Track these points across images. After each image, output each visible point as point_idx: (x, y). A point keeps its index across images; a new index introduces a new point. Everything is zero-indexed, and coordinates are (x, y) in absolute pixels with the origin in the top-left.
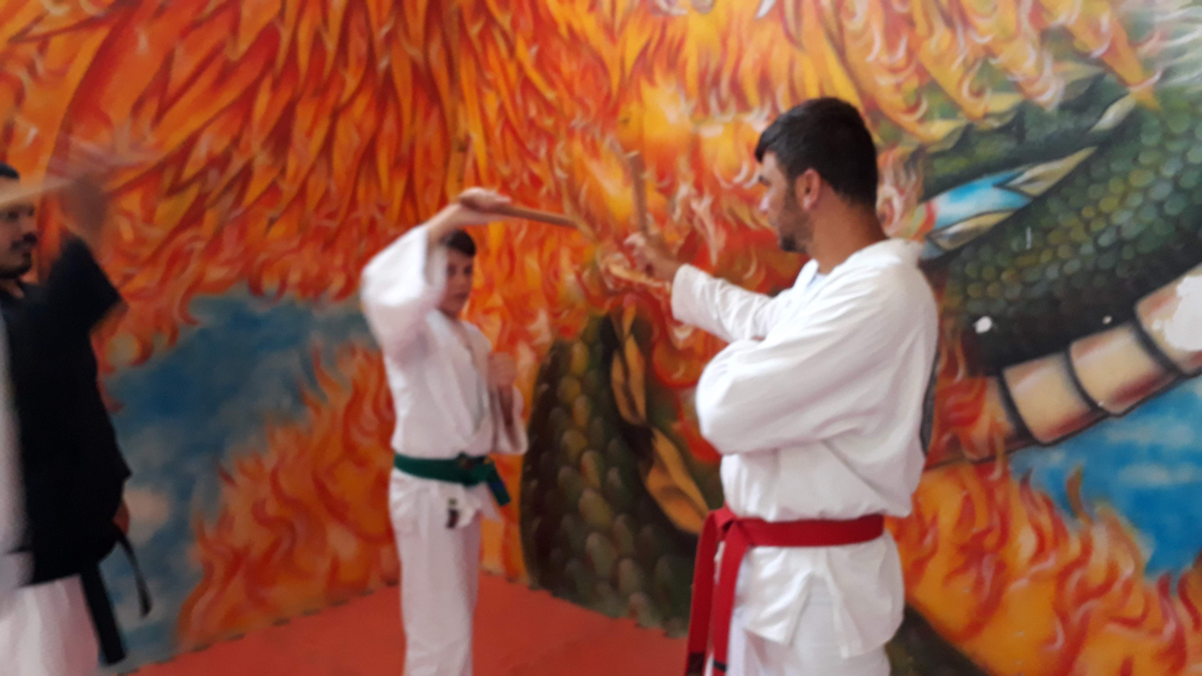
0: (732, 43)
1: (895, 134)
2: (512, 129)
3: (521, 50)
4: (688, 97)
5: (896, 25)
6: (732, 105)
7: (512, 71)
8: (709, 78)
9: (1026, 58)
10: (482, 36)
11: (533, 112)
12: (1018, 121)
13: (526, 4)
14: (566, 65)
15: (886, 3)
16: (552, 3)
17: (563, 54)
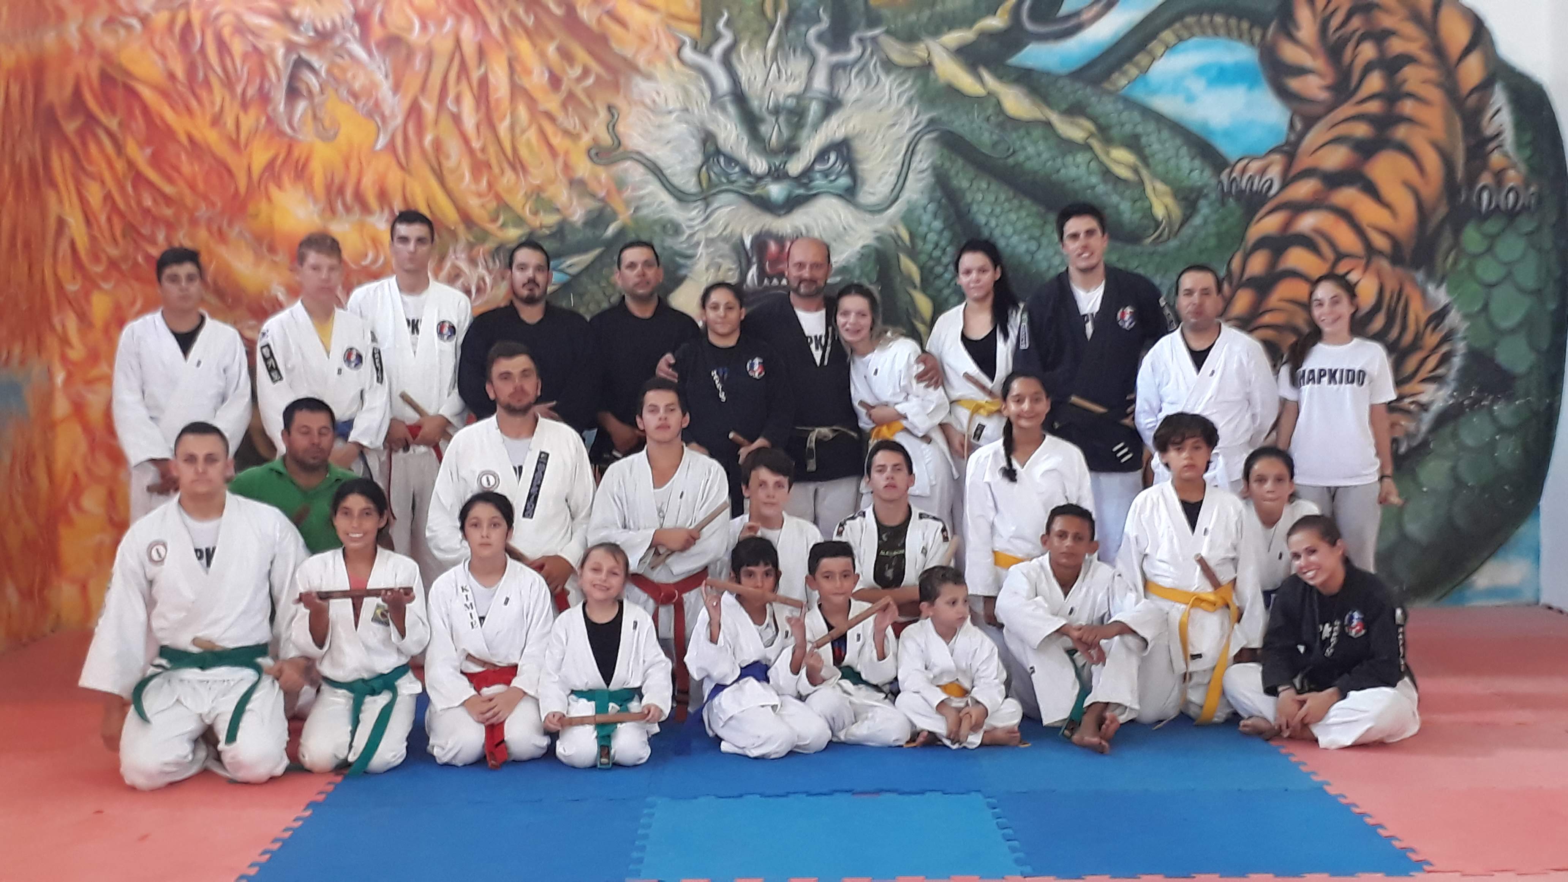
0: (354, 165)
1: (483, 236)
2: (122, 215)
3: (132, 149)
4: (316, 201)
5: (479, 167)
6: (357, 209)
7: (120, 166)
8: (334, 189)
9: (562, 195)
10: (81, 133)
11: (148, 202)
12: (560, 231)
13: (138, 112)
14: (187, 166)
15: (471, 151)
16: (169, 115)
17: (183, 157)
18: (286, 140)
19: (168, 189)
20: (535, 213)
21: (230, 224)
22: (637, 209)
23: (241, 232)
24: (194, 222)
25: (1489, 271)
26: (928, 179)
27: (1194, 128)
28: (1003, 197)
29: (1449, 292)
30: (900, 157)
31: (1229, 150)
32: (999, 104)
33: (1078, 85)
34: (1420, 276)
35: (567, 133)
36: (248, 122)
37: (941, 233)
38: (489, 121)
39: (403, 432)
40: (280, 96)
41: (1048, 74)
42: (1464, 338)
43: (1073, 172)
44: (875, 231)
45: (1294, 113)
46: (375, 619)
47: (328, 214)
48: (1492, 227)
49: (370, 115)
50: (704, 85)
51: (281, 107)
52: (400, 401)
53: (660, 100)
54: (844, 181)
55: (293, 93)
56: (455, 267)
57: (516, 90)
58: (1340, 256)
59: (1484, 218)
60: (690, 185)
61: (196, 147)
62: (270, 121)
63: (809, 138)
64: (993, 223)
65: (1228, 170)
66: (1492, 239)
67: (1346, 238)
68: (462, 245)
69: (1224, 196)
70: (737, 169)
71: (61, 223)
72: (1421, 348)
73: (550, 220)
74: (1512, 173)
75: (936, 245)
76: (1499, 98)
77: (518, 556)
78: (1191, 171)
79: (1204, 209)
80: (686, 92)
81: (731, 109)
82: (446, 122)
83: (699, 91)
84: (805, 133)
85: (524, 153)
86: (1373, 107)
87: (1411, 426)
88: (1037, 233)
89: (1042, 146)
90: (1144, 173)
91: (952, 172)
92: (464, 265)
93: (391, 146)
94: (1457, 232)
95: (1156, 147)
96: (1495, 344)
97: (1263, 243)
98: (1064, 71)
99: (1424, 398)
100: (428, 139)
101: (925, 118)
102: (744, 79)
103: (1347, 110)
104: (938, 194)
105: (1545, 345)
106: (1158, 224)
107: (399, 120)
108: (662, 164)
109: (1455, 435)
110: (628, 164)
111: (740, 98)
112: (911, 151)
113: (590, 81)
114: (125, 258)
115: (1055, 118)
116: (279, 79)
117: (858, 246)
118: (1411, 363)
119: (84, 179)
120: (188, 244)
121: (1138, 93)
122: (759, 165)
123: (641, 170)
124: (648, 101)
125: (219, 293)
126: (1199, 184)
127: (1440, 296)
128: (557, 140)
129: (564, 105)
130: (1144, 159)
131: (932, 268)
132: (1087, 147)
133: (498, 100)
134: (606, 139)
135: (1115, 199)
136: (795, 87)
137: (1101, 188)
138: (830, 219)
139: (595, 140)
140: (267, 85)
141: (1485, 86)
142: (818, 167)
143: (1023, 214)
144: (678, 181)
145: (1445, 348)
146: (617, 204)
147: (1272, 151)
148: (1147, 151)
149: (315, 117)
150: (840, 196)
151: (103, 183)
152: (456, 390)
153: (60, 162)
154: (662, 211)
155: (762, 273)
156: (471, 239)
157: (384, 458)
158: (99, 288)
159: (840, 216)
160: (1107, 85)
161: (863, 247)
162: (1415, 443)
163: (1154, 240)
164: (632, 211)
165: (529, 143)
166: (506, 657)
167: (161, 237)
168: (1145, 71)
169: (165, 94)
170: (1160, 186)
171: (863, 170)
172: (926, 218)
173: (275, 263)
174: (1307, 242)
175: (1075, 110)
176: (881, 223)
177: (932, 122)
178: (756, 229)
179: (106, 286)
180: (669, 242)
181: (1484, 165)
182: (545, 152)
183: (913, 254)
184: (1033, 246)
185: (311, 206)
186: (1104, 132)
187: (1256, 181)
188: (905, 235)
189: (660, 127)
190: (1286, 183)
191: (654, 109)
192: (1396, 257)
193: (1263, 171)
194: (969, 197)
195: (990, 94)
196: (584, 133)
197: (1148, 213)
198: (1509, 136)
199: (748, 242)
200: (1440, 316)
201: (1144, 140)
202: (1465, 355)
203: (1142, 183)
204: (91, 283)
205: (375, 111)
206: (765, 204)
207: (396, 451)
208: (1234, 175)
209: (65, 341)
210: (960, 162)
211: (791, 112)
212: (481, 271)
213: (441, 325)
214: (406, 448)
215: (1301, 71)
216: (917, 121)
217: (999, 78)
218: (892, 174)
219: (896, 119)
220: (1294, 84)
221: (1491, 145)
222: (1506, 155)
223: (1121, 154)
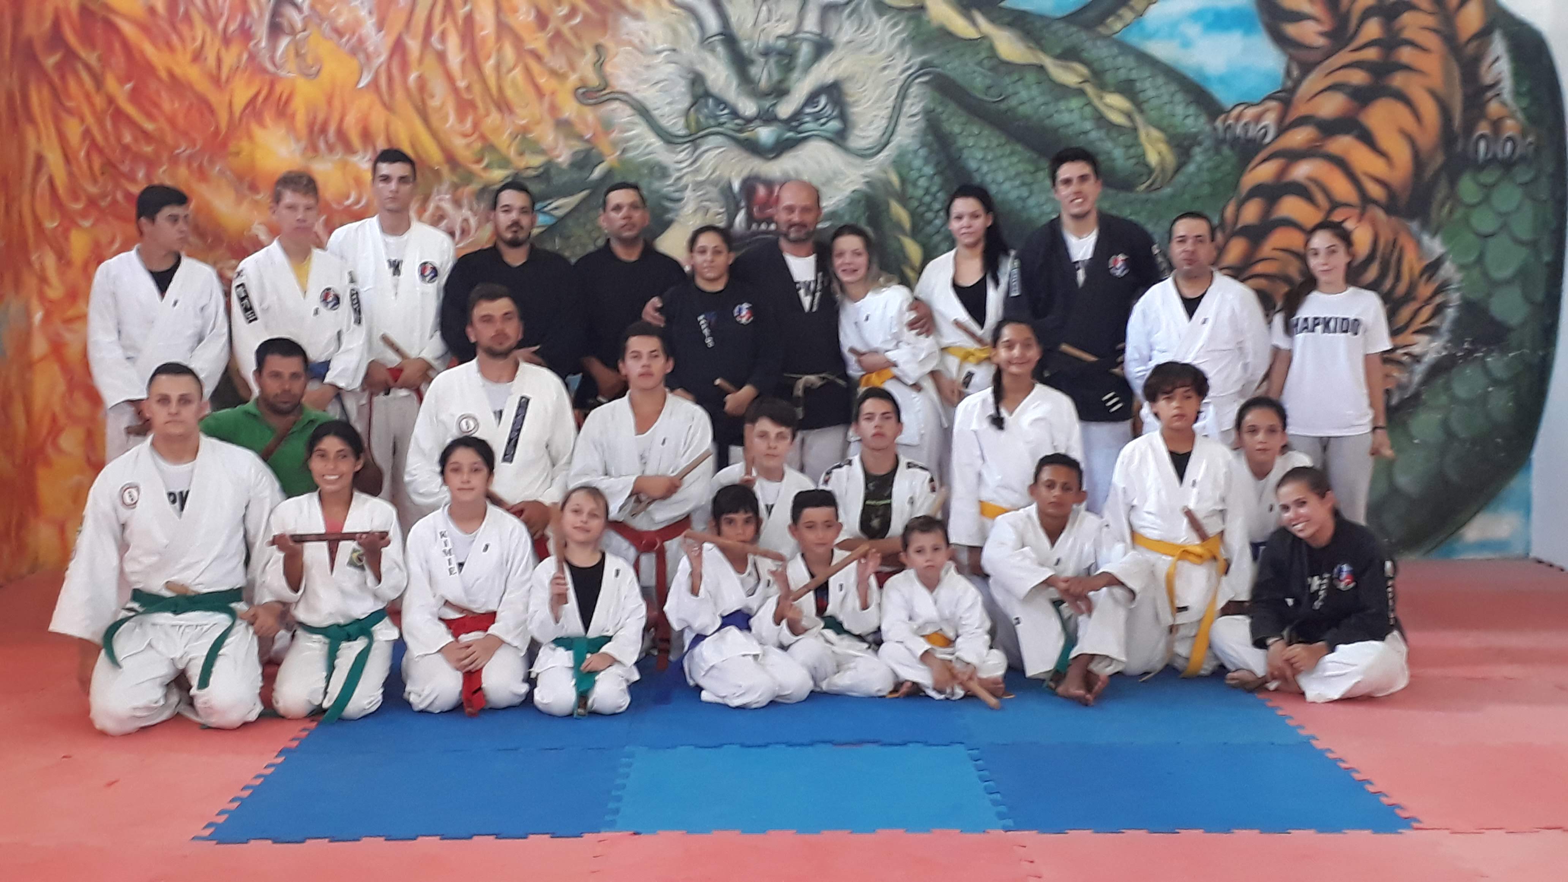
0: (337, 103)
1: (468, 177)
2: (100, 151)
3: (111, 84)
4: (298, 140)
5: (464, 106)
6: (339, 149)
7: (99, 101)
8: (316, 128)
9: (548, 136)
10: (60, 67)
11: (128, 138)
12: (546, 173)
13: (117, 46)
14: (168, 104)
15: (455, 90)
16: (149, 50)
17: (164, 94)
18: (267, 77)
19: (149, 126)
20: (521, 154)
21: (212, 162)
22: (624, 151)
23: (222, 172)
24: (174, 160)
25: (1484, 221)
26: (919, 123)
27: (1191, 75)
28: (995, 143)
29: (1443, 243)
30: (890, 102)
31: (1224, 96)
32: (992, 49)
33: (1073, 29)
34: (1414, 225)
35: (554, 73)
36: (230, 58)
37: (931, 178)
38: (474, 60)
39: (383, 376)
40: (262, 32)
41: (1042, 17)
42: (1458, 290)
43: (1066, 118)
44: (865, 176)
45: (1291, 58)
46: (351, 563)
47: (310, 154)
48: (1488, 177)
49: (353, 52)
50: (693, 25)
51: (263, 44)
52: (381, 343)
53: (649, 41)
54: (835, 125)
55: (276, 29)
56: (438, 208)
57: (502, 27)
58: (1335, 205)
59: (1480, 167)
60: (678, 127)
61: (177, 85)
62: (252, 57)
63: (799, 80)
64: (985, 168)
65: (1223, 117)
66: (1488, 189)
67: (1342, 188)
68: (445, 186)
69: (1219, 143)
70: (726, 111)
71: (40, 160)
72: (1414, 299)
73: (536, 161)
74: (1509, 123)
75: (927, 191)
76: (1500, 44)
77: (497, 502)
78: (1187, 117)
79: (1199, 156)
80: (675, 32)
81: (720, 49)
82: (430, 60)
83: (689, 31)
84: (795, 75)
85: (509, 93)
86: (1371, 54)
87: (1403, 377)
88: (1028, 179)
89: (1035, 91)
90: (1138, 118)
91: (944, 117)
92: (447, 206)
93: (374, 84)
94: (1453, 182)
95: (1151, 93)
96: (1490, 295)
97: (1258, 191)
98: (1059, 15)
99: (1416, 350)
100: (413, 77)
101: (918, 60)
102: (733, 20)
103: (1345, 56)
104: (930, 138)
105: (1539, 296)
106: (1150, 171)
107: (383, 58)
108: (650, 105)
109: (1447, 388)
110: (615, 105)
111: (729, 39)
112: (903, 94)
113: (577, 20)
114: (104, 196)
115: (1048, 62)
116: (261, 15)
117: (848, 191)
118: (1405, 313)
119: (64, 115)
120: (168, 182)
121: (1133, 39)
122: (748, 107)
123: (629, 111)
124: (636, 41)
125: (199, 231)
126: (1194, 130)
127: (1435, 246)
128: (542, 81)
129: (551, 44)
130: (1139, 105)
131: (923, 214)
132: (1081, 92)
133: (484, 39)
134: (594, 80)
135: (1108, 145)
136: (785, 28)
137: (1094, 134)
138: (819, 163)
139: (582, 79)
140: (248, 21)
141: (1484, 34)
142: (808, 110)
143: (1015, 159)
144: (666, 123)
145: (1438, 300)
146: (604, 146)
147: (1270, 98)
148: (1142, 97)
149: (298, 54)
150: (830, 140)
151: (82, 120)
152: (438, 333)
153: (39, 98)
154: (649, 154)
155: (750, 218)
156: (455, 179)
157: (364, 401)
158: (78, 226)
159: (829, 160)
160: (1102, 30)
161: (854, 191)
162: (1406, 395)
163: (1146, 187)
164: (618, 153)
165: (514, 83)
166: (485, 604)
167: (141, 174)
168: (1140, 16)
169: (145, 29)
170: (1154, 133)
171: (853, 113)
172: (917, 163)
173: (256, 202)
174: (1301, 191)
175: (1069, 55)
176: (872, 167)
177: (924, 65)
178: (745, 173)
179: (87, 224)
180: (656, 185)
181: (1482, 114)
182: (531, 94)
183: (903, 199)
184: (1024, 192)
185: (293, 145)
186: (1098, 77)
187: (1251, 127)
188: (895, 179)
189: (648, 67)
190: (1283, 129)
191: (642, 49)
192: (1391, 207)
193: (1258, 118)
194: (961, 142)
195: (984, 37)
196: (570, 73)
197: (1141, 160)
198: (1507, 85)
199: (736, 186)
200: (1434, 267)
201: (1138, 86)
202: (1459, 306)
203: (1135, 129)
204: (69, 221)
205: (358, 48)
206: (753, 148)
207: (377, 394)
208: (1230, 121)
209: (43, 280)
210: (953, 105)
211: (781, 53)
212: (466, 212)
213: (424, 266)
214: (387, 393)
215: (1298, 17)
216: (908, 64)
217: (992, 20)
218: (883, 118)
219: (890, 61)
220: (1291, 30)
221: (1489, 94)
222: (1504, 104)
223: (1116, 100)
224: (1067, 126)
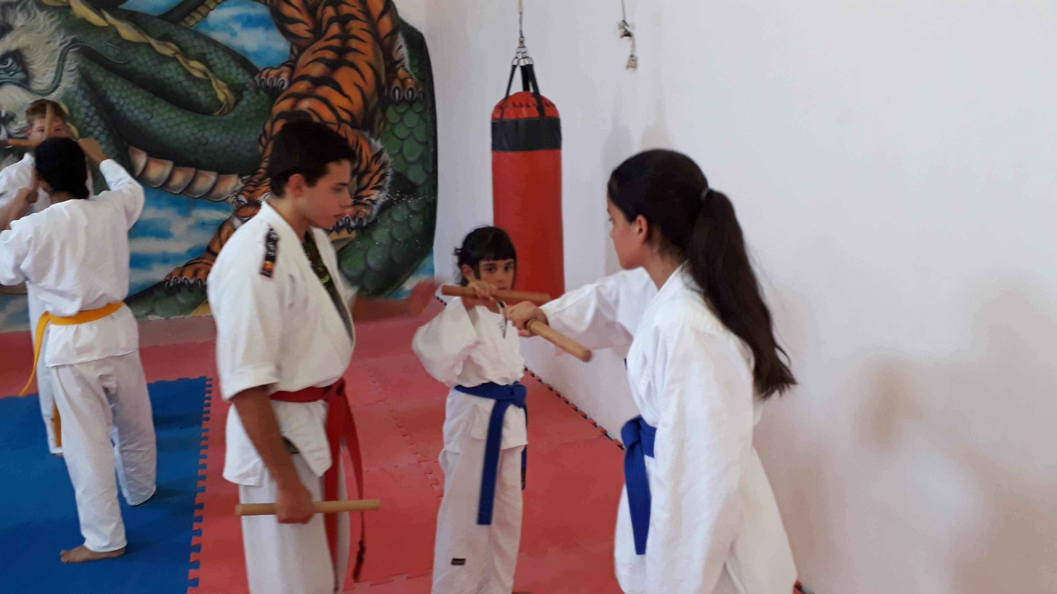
25: (401, 132)
26: (76, 75)
27: (238, 51)
28: (126, 87)
29: (382, 143)
30: (56, 63)
31: (259, 64)
32: (117, 32)
33: (165, 23)
34: (367, 134)
37: (88, 108)
41: (146, 15)
42: (391, 167)
43: (168, 74)
45: (293, 43)
48: (401, 109)
54: (20, 75)
59: (397, 104)
64: (122, 102)
65: (258, 75)
66: (402, 115)
67: (326, 113)
69: (257, 90)
72: (370, 172)
74: (410, 80)
76: (401, 40)
78: (238, 74)
79: (247, 96)
86: (335, 43)
87: (368, 212)
88: (149, 108)
89: (147, 58)
90: (210, 74)
91: (92, 72)
94: (384, 111)
95: (216, 61)
96: (407, 170)
97: (283, 115)
98: (156, 14)
99: (373, 198)
101: (70, 38)
103: (321, 43)
104: (84, 84)
105: (430, 170)
106: (221, 104)
109: (390, 216)
112: (63, 59)
115: (153, 42)
118: (366, 179)
121: (202, 30)
126: (243, 82)
127: (378, 145)
130: (210, 67)
131: (86, 129)
132: (175, 60)
135: (195, 90)
137: (186, 84)
138: (13, 98)
141: (393, 34)
142: (1, 67)
143: (140, 97)
145: (382, 172)
147: (282, 65)
148: (211, 63)
150: (18, 85)
159: (19, 96)
160: (183, 24)
162: (370, 221)
163: (220, 113)
168: (205, 17)
170: (221, 83)
171: (32, 69)
172: (78, 99)
175: (165, 38)
177: (74, 41)
181: (396, 76)
184: (148, 116)
186: (184, 51)
187: (275, 80)
190: (292, 83)
192: (354, 124)
193: (278, 76)
194: (104, 87)
195: (111, 26)
197: (215, 98)
198: (407, 61)
200: (379, 154)
201: (208, 57)
202: (392, 175)
203: (210, 81)
208: (263, 77)
210: (96, 65)
215: (294, 21)
216: (64, 41)
217: (114, 16)
218: (52, 72)
219: (50, 38)
220: (291, 28)
221: (398, 66)
222: (406, 70)
223: (195, 64)
224: (168, 79)
